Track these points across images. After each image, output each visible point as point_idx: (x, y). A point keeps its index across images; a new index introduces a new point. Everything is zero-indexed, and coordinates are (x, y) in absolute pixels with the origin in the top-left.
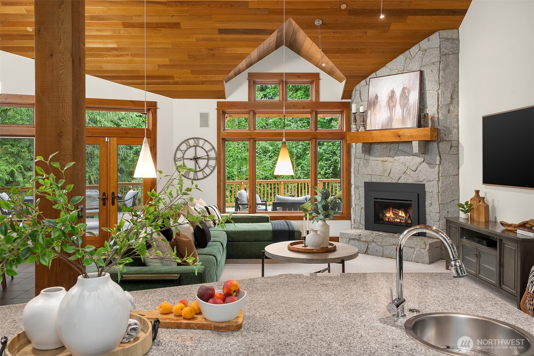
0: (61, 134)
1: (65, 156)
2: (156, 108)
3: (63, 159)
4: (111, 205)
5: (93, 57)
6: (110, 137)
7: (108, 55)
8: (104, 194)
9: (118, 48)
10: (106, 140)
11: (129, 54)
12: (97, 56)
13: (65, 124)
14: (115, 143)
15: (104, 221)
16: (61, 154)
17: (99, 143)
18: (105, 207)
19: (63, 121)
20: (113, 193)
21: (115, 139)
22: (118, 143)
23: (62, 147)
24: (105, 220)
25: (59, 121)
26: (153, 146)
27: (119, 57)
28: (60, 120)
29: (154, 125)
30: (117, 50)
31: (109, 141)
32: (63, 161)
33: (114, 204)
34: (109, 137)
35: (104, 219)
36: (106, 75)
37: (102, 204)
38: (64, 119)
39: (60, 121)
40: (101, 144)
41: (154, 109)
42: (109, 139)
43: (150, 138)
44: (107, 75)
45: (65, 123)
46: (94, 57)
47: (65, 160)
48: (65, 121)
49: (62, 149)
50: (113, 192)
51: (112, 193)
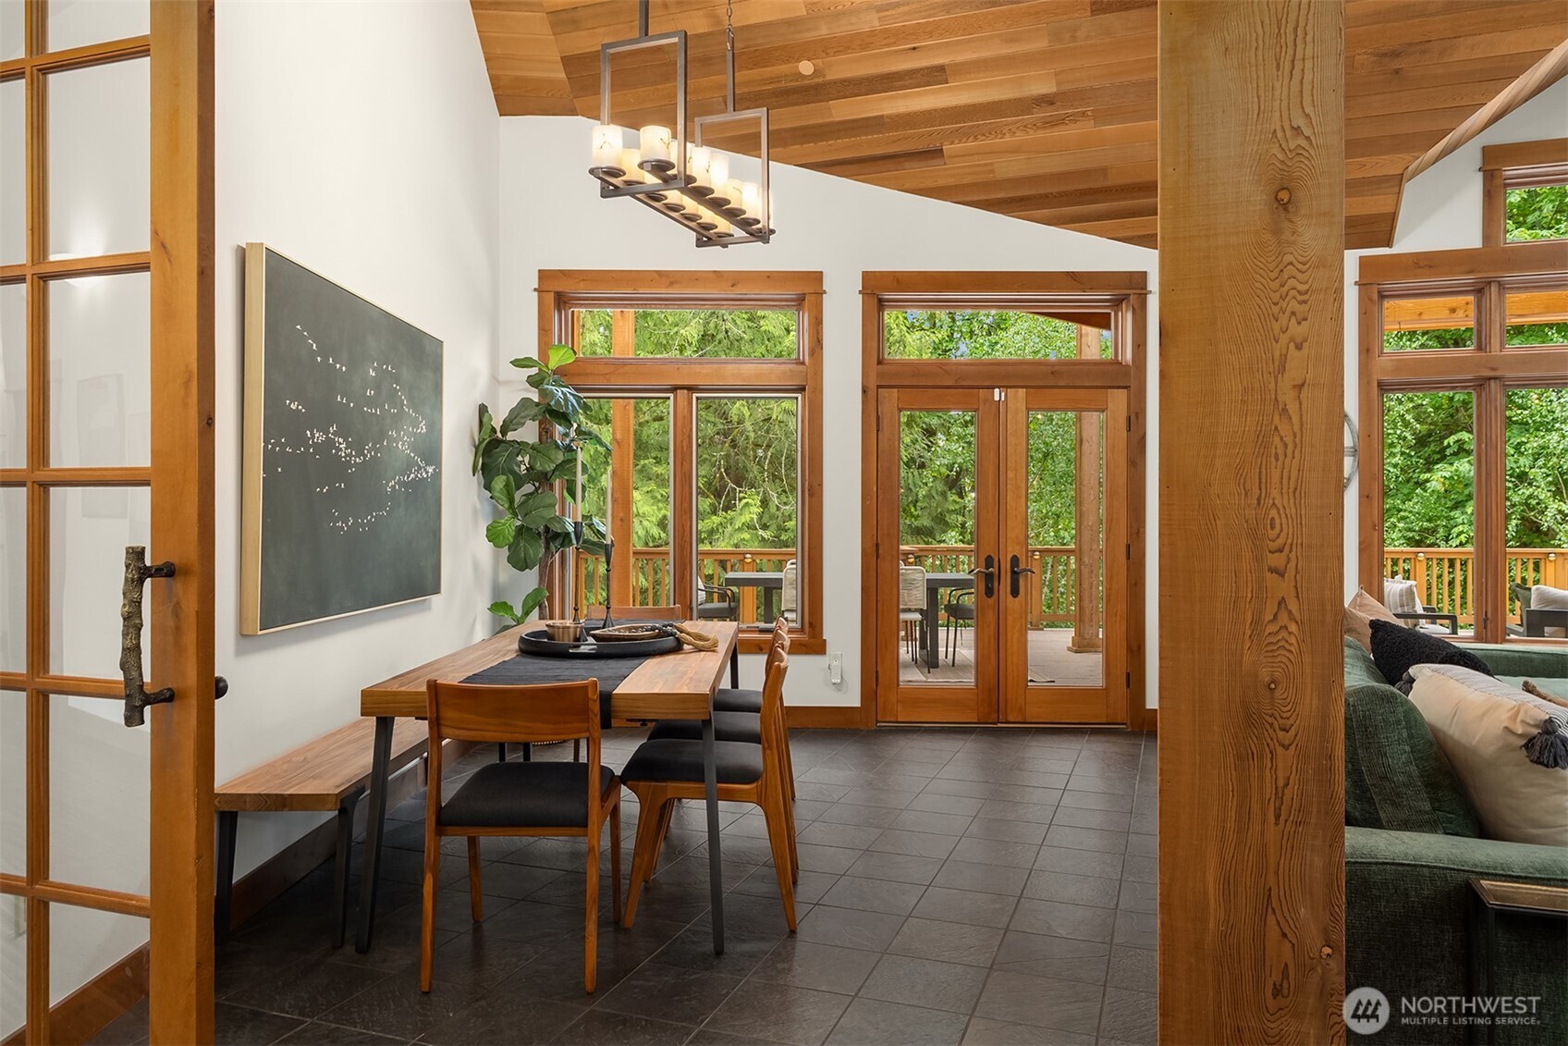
0: (1284, 196)
1: (1306, 297)
2: (1144, 292)
3: (1293, 313)
4: (1010, 597)
5: (971, 139)
6: (1007, 387)
7: (1018, 125)
8: (989, 561)
9: (1056, 94)
10: (997, 398)
11: (1089, 113)
12: (984, 135)
13: (1304, 143)
14: (1022, 406)
15: (989, 642)
16: (1286, 288)
17: (977, 407)
18: (991, 601)
19: (1297, 130)
20: (1015, 560)
21: (1022, 392)
22: (1030, 406)
23: (1289, 258)
24: (992, 641)
25: (1275, 131)
26: (1137, 414)
27: (1056, 128)
28: (1278, 130)
29: (1139, 346)
30: (1052, 104)
31: (1003, 399)
32: (1293, 320)
33: (1018, 594)
34: (1003, 387)
35: (989, 638)
36: (999, 196)
37: (984, 592)
38: (1299, 121)
39: (1280, 134)
40: (981, 408)
41: (1140, 294)
42: (1003, 394)
43: (1125, 387)
44: (1002, 195)
45: (1308, 138)
46: (976, 139)
47: (1305, 319)
48: (1307, 132)
49: (1291, 263)
50: (1015, 556)
51: (1011, 559)
